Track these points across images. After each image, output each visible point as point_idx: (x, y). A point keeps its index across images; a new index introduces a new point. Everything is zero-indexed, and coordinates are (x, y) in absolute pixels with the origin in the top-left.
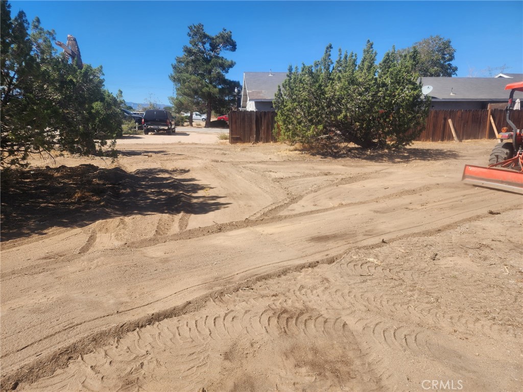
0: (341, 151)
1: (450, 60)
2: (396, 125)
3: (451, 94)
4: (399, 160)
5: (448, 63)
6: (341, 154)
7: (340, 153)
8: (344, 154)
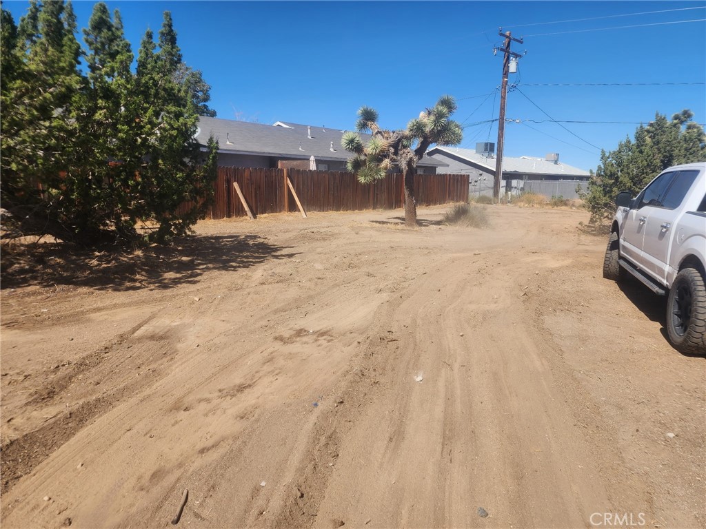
0: (13, 264)
1: (206, 100)
2: (151, 194)
3: (228, 143)
4: (171, 275)
5: (202, 103)
6: (12, 274)
7: (10, 270)
8: (22, 271)
